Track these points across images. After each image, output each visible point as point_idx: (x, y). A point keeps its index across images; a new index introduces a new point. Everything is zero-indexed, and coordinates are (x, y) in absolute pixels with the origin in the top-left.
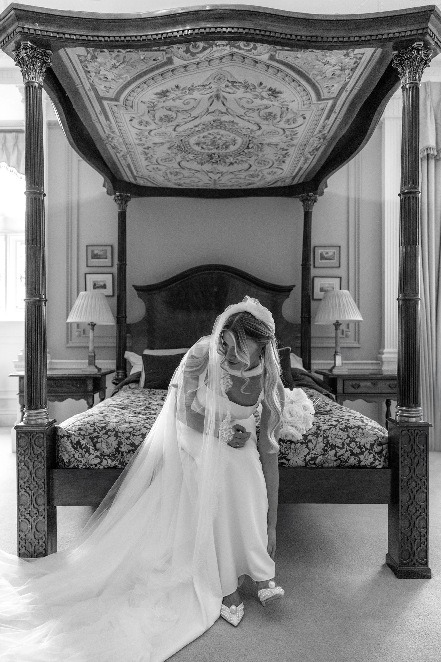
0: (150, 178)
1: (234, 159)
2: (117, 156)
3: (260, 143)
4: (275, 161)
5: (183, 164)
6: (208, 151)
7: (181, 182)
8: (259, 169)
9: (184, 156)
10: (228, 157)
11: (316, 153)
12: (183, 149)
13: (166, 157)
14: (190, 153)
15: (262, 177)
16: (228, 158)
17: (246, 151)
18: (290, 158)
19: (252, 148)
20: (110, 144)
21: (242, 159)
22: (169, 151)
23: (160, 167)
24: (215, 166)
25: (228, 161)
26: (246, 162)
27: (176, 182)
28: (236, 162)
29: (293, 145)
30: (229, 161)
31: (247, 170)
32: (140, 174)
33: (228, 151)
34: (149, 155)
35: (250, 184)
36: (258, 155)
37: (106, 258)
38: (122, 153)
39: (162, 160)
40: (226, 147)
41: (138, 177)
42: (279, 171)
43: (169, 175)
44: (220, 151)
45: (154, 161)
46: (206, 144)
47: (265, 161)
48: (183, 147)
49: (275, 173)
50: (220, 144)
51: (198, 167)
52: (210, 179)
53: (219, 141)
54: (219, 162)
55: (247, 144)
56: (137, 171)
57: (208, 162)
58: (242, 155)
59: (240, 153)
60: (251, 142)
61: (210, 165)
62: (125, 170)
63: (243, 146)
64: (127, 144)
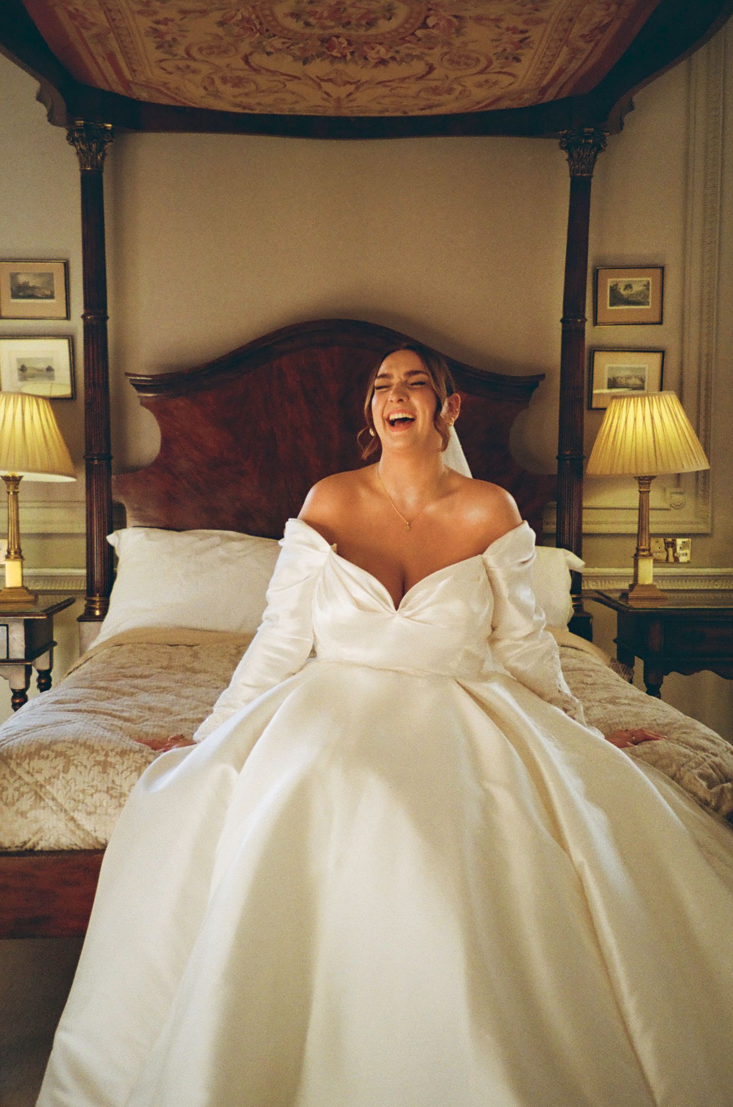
0: (168, 89)
1: (387, 51)
2: (81, 35)
3: (456, 17)
4: (494, 58)
5: (258, 59)
6: (321, 32)
7: (252, 101)
8: (452, 76)
9: (260, 43)
10: (373, 45)
11: (599, 36)
12: (258, 27)
13: (212, 44)
14: (274, 36)
15: (461, 93)
16: (373, 49)
17: (419, 33)
18: (533, 51)
19: (434, 27)
20: (66, 9)
21: (410, 52)
22: (220, 31)
23: (193, 65)
24: (340, 66)
25: (372, 54)
26: (419, 57)
27: (238, 100)
28: (393, 58)
29: (538, 22)
30: (376, 56)
31: (421, 78)
32: (142, 78)
33: (373, 31)
34: (168, 38)
35: (430, 107)
36: (450, 44)
37: (51, 297)
38: (95, 30)
39: (200, 50)
40: (367, 23)
41: (136, 84)
42: (505, 80)
43: (218, 82)
44: (353, 32)
45: (181, 52)
46: (317, 16)
47: (468, 58)
48: (257, 23)
49: (495, 83)
50: (354, 16)
51: (296, 68)
52: (325, 96)
53: (351, 10)
54: (349, 57)
55: (423, 16)
56: (134, 71)
57: (320, 55)
58: (409, 42)
59: (403, 39)
60: (432, 12)
61: (327, 63)
62: (102, 67)
63: (412, 21)
64: (110, 10)
